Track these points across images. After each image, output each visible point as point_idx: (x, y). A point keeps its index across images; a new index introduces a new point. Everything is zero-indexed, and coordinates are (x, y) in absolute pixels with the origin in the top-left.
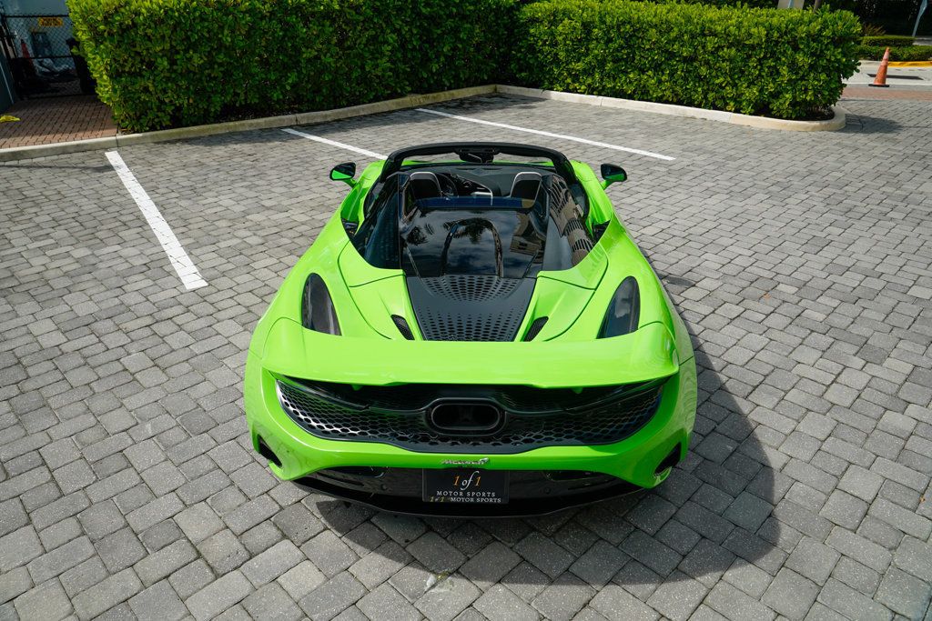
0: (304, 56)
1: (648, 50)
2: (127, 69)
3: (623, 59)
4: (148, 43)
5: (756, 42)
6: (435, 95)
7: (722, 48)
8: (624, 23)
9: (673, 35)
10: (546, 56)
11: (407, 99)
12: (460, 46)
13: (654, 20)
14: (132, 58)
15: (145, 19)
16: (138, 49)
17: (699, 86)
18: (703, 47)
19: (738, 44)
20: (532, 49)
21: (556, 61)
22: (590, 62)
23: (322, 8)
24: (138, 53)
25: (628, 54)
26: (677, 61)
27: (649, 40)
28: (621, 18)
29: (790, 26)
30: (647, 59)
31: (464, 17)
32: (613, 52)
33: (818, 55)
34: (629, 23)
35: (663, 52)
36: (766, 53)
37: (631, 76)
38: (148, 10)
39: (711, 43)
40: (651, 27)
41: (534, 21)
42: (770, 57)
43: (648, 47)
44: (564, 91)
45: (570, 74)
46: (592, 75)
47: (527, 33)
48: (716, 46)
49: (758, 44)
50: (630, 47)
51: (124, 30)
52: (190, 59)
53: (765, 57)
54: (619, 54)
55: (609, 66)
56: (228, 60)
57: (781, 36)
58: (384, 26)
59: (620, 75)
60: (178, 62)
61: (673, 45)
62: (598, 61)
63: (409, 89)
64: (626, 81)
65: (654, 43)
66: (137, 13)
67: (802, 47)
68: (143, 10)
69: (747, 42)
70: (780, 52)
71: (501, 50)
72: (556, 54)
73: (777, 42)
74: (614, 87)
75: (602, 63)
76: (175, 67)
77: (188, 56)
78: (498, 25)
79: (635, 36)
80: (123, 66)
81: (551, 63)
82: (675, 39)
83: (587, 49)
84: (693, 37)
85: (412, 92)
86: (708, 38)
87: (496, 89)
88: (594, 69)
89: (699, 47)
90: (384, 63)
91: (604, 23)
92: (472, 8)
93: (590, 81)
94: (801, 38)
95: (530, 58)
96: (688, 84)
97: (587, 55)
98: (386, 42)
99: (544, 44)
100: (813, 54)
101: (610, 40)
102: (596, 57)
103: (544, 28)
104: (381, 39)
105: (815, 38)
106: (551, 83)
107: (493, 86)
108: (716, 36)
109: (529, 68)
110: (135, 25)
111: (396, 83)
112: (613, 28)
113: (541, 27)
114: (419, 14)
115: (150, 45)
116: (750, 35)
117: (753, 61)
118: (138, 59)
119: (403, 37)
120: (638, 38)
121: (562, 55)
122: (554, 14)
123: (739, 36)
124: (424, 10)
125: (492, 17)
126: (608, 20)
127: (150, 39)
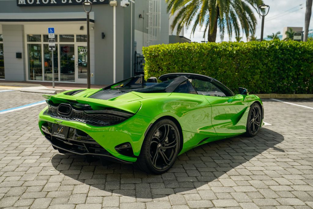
0: (219, 71)
2: (153, 70)
4: (162, 61)
6: (285, 95)
11: (269, 95)
12: (302, 73)
14: (156, 66)
15: (161, 53)
16: (158, 63)
23: (228, 52)
24: (158, 65)
38: (163, 50)
51: (155, 57)
52: (174, 68)
56: (189, 70)
58: (259, 61)
60: (171, 69)
63: (271, 90)
66: (160, 51)
68: (161, 50)
76: (169, 70)
77: (174, 67)
80: (152, 69)
85: (272, 92)
90: (257, 77)
98: (258, 68)
104: (256, 67)
110: (159, 55)
111: (264, 88)
114: (278, 57)
115: (162, 62)
118: (158, 66)
119: (269, 67)
124: (280, 56)
127: (162, 60)
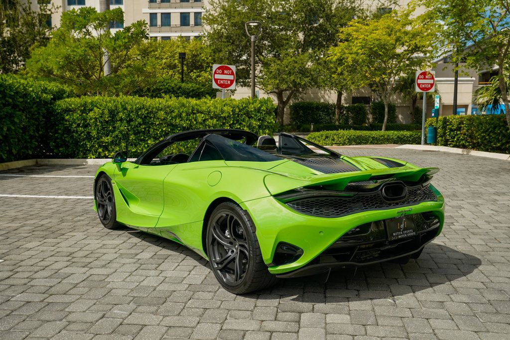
1: (158, 124)
3: (142, 132)
5: (227, 115)
7: (208, 120)
8: (140, 109)
9: (174, 114)
10: (80, 135)
13: (160, 106)
17: (195, 145)
18: (195, 120)
19: (217, 117)
20: (68, 131)
21: (89, 137)
22: (117, 136)
25: (145, 128)
26: (179, 130)
27: (158, 119)
28: (138, 106)
29: (244, 105)
30: (158, 130)
31: (15, 107)
32: (134, 128)
33: (262, 120)
34: (143, 108)
35: (168, 125)
36: (233, 121)
37: (149, 142)
39: (200, 117)
40: (158, 110)
41: (68, 111)
42: (236, 123)
43: (157, 123)
44: (96, 158)
45: (100, 146)
46: (119, 144)
47: (63, 119)
48: (203, 119)
49: (228, 116)
50: (144, 123)
53: (233, 123)
54: (139, 129)
55: (132, 137)
57: (240, 111)
59: (140, 143)
61: (175, 120)
62: (123, 135)
64: (144, 146)
65: (162, 120)
67: (253, 116)
69: (222, 115)
70: (241, 120)
71: (40, 133)
72: (89, 133)
73: (238, 114)
74: (136, 152)
75: (126, 137)
78: (39, 113)
79: (148, 116)
81: (84, 140)
82: (176, 117)
83: (114, 128)
84: (188, 114)
86: (198, 115)
87: (37, 162)
88: (120, 140)
89: (193, 120)
91: (125, 109)
92: (21, 100)
93: (117, 149)
94: (251, 111)
95: (65, 137)
96: (188, 144)
97: (113, 131)
99: (78, 125)
100: (259, 120)
101: (131, 120)
102: (121, 132)
103: (76, 116)
105: (259, 110)
106: (85, 154)
107: (34, 160)
108: (202, 113)
109: (65, 144)
112: (132, 112)
113: (75, 114)
116: (222, 111)
117: (227, 126)
120: (151, 118)
121: (94, 133)
122: (85, 105)
123: (216, 112)
125: (35, 109)
126: (129, 107)
